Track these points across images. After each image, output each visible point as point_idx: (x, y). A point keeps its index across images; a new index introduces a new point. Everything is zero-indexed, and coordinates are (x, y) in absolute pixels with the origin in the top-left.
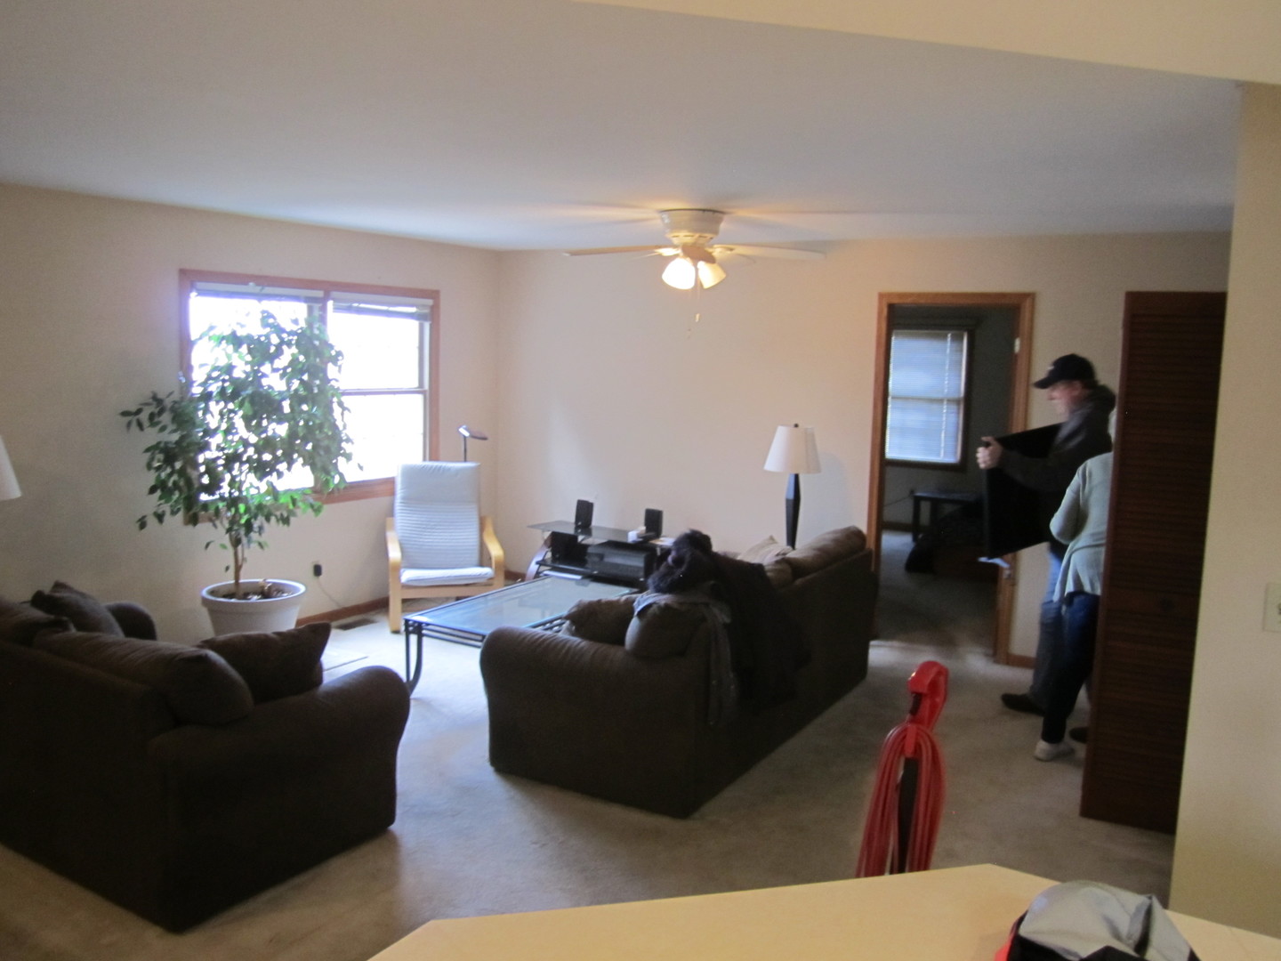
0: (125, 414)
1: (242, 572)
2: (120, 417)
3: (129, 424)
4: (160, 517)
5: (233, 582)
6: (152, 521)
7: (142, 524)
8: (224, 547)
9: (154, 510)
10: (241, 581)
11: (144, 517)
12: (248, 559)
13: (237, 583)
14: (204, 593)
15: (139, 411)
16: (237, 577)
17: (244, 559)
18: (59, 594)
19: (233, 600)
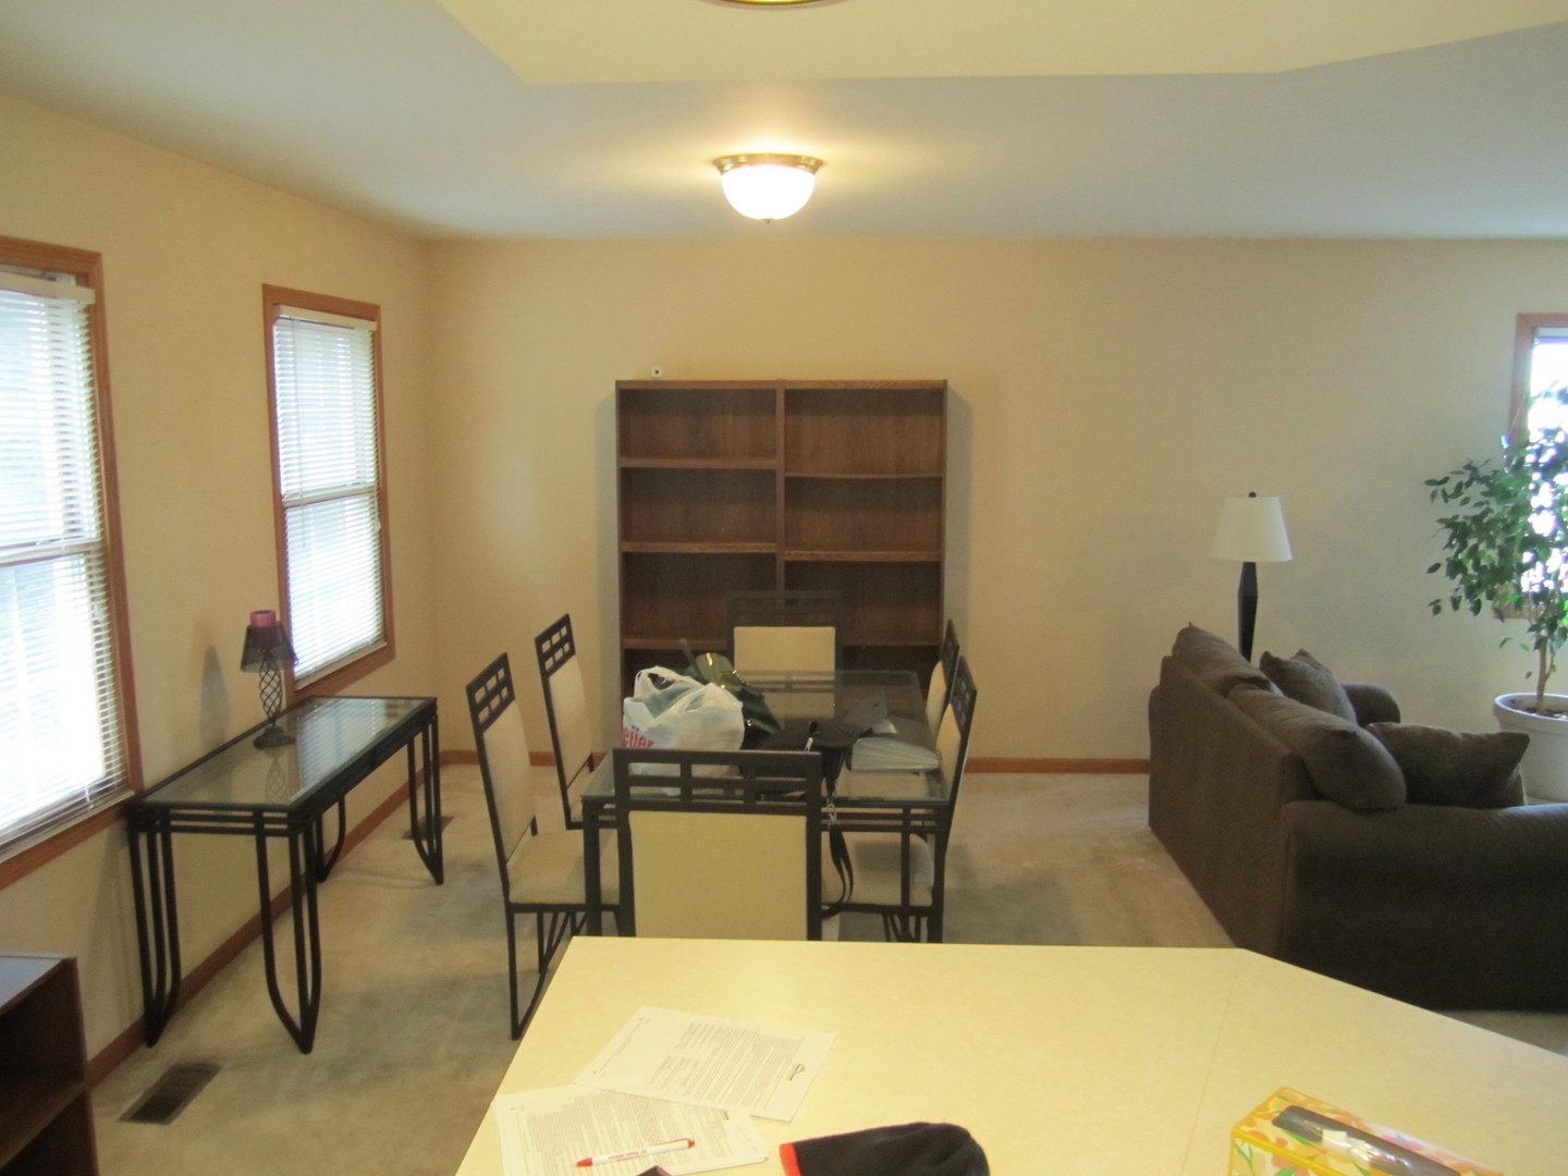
0: (1430, 482)
1: (1549, 683)
2: (1425, 486)
3: (1433, 495)
4: (1456, 604)
5: (1535, 694)
6: (1447, 606)
7: (1437, 608)
8: (1525, 647)
9: (1451, 594)
10: (1546, 694)
11: (1438, 601)
12: (1558, 668)
13: (1540, 696)
14: (1498, 700)
15: (1445, 480)
16: (1541, 688)
17: (1553, 667)
18: (1302, 663)
19: (1534, 715)
